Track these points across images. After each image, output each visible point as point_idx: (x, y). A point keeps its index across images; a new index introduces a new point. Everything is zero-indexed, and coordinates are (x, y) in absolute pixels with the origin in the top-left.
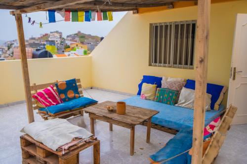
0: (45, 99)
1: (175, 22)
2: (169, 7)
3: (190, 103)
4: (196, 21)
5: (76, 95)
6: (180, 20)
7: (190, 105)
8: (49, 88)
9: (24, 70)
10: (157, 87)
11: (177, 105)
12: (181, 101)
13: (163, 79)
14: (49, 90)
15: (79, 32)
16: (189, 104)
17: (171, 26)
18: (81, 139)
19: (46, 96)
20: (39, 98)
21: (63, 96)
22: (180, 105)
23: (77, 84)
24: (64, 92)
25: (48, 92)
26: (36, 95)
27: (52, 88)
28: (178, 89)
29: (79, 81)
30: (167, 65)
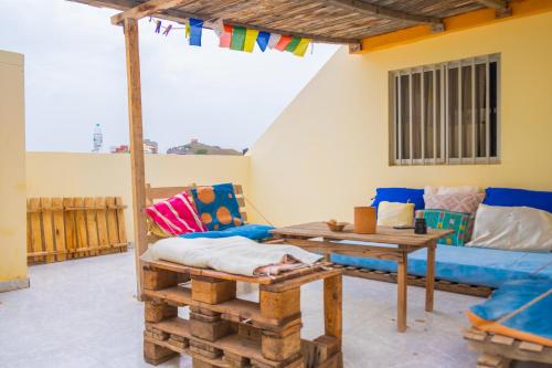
0: (172, 217)
1: (450, 63)
2: (435, 30)
3: (505, 236)
4: (497, 55)
5: (236, 219)
6: (459, 58)
7: (504, 241)
8: (180, 196)
9: (135, 141)
10: (415, 209)
11: (470, 244)
12: (478, 234)
13: (426, 192)
14: (179, 200)
15: (195, 142)
16: (501, 239)
17: (438, 72)
18: (297, 262)
19: (175, 212)
20: (159, 214)
21: (208, 219)
22: (480, 244)
23: (237, 196)
24: (210, 209)
25: (178, 204)
26: (152, 208)
27: (186, 196)
28: (469, 210)
29: (239, 189)
30: (432, 160)
